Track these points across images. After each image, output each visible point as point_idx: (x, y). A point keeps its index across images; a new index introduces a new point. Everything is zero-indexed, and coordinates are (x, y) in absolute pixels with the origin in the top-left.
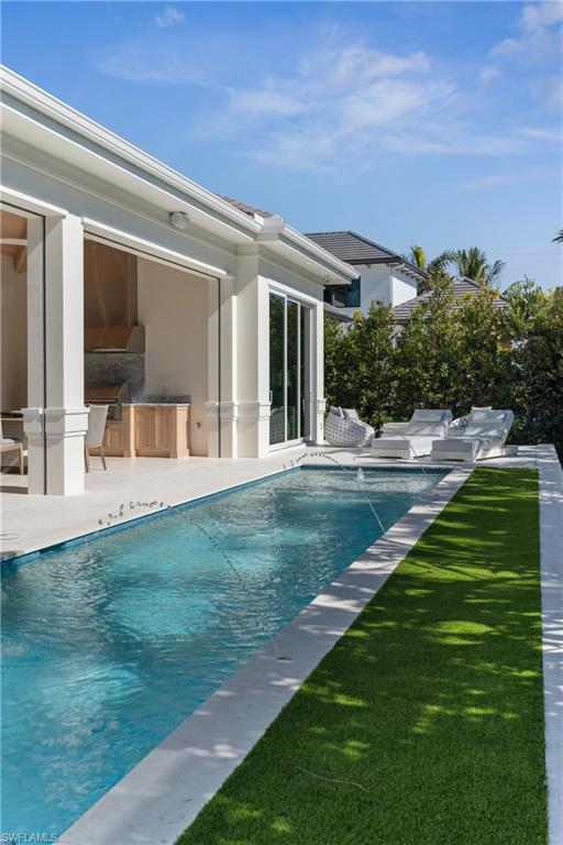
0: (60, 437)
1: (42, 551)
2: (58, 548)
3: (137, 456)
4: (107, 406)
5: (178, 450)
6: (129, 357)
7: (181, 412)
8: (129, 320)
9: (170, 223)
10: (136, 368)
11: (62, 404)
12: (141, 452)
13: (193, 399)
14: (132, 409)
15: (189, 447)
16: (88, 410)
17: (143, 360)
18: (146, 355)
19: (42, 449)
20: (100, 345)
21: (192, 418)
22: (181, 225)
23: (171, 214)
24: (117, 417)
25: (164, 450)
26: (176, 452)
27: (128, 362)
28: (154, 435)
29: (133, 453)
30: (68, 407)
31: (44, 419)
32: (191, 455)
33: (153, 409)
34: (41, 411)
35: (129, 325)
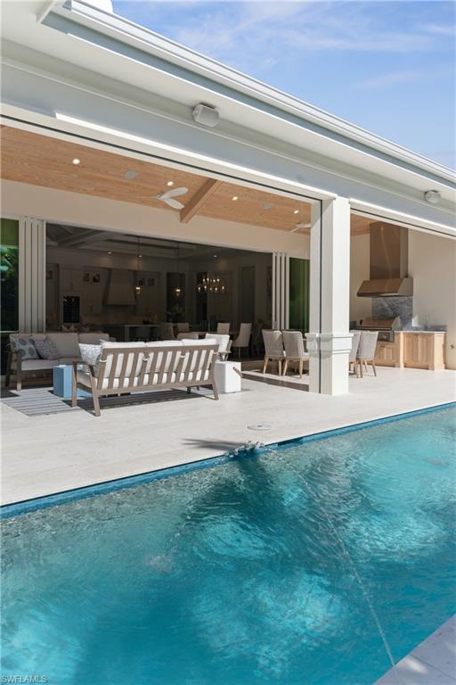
0: (330, 354)
1: (280, 444)
2: (297, 441)
3: (405, 367)
4: (377, 333)
5: (435, 365)
6: (401, 299)
7: (438, 338)
8: (402, 274)
9: (425, 200)
10: (405, 306)
11: (331, 330)
12: (409, 364)
13: (448, 329)
14: (402, 335)
15: (445, 363)
16: (352, 335)
17: (411, 301)
18: (414, 297)
19: (318, 359)
20: (386, 291)
21: (448, 341)
22: (433, 200)
23: (426, 193)
24: (391, 340)
25: (424, 364)
26: (433, 366)
27: (401, 303)
28: (417, 353)
29: (402, 365)
30: (335, 333)
31: (319, 340)
32: (446, 368)
33: (417, 335)
34: (317, 335)
35: (401, 277)
